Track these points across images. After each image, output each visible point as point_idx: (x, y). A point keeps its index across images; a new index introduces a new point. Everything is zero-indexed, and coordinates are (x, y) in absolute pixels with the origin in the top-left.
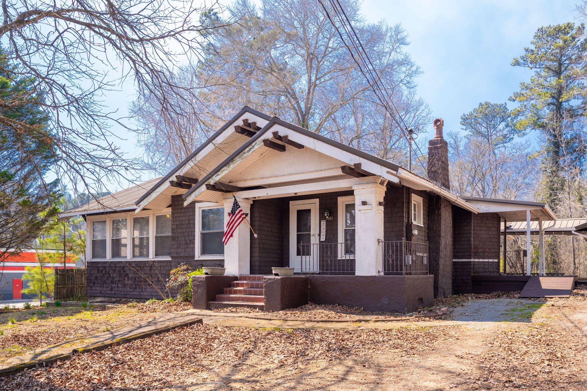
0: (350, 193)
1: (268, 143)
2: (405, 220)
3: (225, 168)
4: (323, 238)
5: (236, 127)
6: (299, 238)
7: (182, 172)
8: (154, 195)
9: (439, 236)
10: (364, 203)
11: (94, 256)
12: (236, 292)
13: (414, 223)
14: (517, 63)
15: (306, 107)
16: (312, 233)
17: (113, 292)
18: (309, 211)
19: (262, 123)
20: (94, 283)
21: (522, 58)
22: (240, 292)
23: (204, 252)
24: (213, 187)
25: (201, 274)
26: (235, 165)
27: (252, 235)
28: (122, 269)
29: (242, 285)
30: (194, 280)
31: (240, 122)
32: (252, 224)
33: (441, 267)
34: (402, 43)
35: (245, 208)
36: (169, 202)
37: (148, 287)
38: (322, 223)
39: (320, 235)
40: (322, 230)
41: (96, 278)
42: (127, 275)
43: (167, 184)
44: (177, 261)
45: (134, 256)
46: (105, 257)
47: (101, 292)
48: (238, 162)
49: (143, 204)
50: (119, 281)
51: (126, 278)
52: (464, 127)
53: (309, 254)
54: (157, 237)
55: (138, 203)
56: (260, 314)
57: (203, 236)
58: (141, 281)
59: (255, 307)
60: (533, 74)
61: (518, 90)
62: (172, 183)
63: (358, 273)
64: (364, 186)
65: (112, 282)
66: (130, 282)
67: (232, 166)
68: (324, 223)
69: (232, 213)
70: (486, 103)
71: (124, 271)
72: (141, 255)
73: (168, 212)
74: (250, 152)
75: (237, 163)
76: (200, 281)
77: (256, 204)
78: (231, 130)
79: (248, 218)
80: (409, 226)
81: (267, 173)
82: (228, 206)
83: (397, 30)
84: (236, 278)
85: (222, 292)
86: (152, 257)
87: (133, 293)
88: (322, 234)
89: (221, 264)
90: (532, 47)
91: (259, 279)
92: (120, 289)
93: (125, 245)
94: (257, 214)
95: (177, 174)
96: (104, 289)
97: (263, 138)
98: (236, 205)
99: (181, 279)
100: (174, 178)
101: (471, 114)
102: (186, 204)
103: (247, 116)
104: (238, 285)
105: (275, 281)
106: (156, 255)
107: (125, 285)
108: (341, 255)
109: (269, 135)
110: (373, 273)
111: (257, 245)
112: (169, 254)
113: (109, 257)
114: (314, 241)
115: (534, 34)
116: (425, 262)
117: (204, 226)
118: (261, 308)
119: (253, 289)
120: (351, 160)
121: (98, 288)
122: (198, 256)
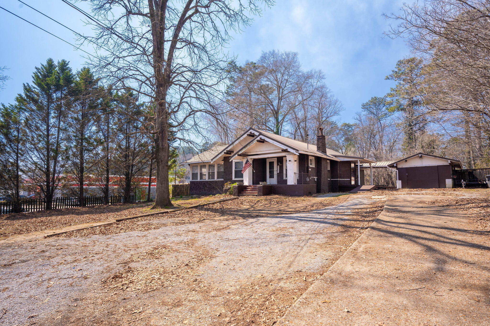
0: (286, 157)
1: (258, 141)
2: (306, 165)
3: (244, 149)
4: (278, 172)
5: (248, 135)
6: (270, 172)
7: (228, 149)
8: (218, 157)
9: (321, 171)
10: (290, 161)
11: (193, 179)
12: (247, 191)
13: (310, 166)
14: (388, 78)
15: (277, 109)
16: (274, 170)
17: (200, 193)
18: (273, 162)
19: (257, 134)
20: (193, 189)
21: (390, 76)
22: (249, 191)
23: (236, 177)
24: (240, 155)
25: (236, 185)
27: (253, 171)
29: (250, 188)
30: (234, 187)
31: (248, 133)
32: (253, 167)
33: (322, 182)
34: (322, 78)
35: (251, 162)
36: (223, 159)
37: (214, 190)
40: (278, 169)
41: (194, 187)
42: (206, 186)
43: (223, 153)
44: (226, 180)
45: (209, 178)
46: (197, 179)
47: (195, 193)
48: (248, 147)
49: (214, 160)
50: (203, 188)
52: (363, 110)
53: (273, 178)
54: (218, 172)
55: (212, 160)
56: (256, 197)
57: (236, 171)
59: (254, 195)
60: (397, 83)
61: (389, 92)
62: (225, 153)
63: (288, 183)
64: (289, 155)
65: (200, 189)
66: (207, 189)
67: (246, 148)
68: (278, 166)
69: (246, 163)
70: (375, 98)
72: (212, 179)
73: (222, 163)
74: (252, 144)
76: (236, 187)
77: (254, 160)
78: (245, 135)
79: (252, 165)
80: (308, 167)
81: (258, 150)
82: (244, 161)
83: (320, 72)
84: (248, 186)
85: (243, 191)
86: (216, 179)
87: (209, 193)
89: (242, 181)
90: (396, 70)
91: (256, 186)
92: (203, 191)
93: (205, 175)
94: (254, 164)
95: (227, 150)
96: (197, 191)
97: (256, 139)
98: (247, 161)
99: (229, 186)
100: (225, 151)
101: (367, 103)
102: (230, 161)
103: (251, 131)
104: (248, 188)
105: (260, 187)
106: (218, 178)
107: (205, 190)
108: (284, 178)
109: (258, 139)
110: (293, 184)
111: (255, 175)
112: (222, 178)
113: (199, 180)
114: (275, 173)
115: (396, 64)
116: (316, 180)
117: (236, 168)
118: (256, 195)
119: (253, 189)
120: (285, 148)
121: (195, 191)
122: (234, 179)
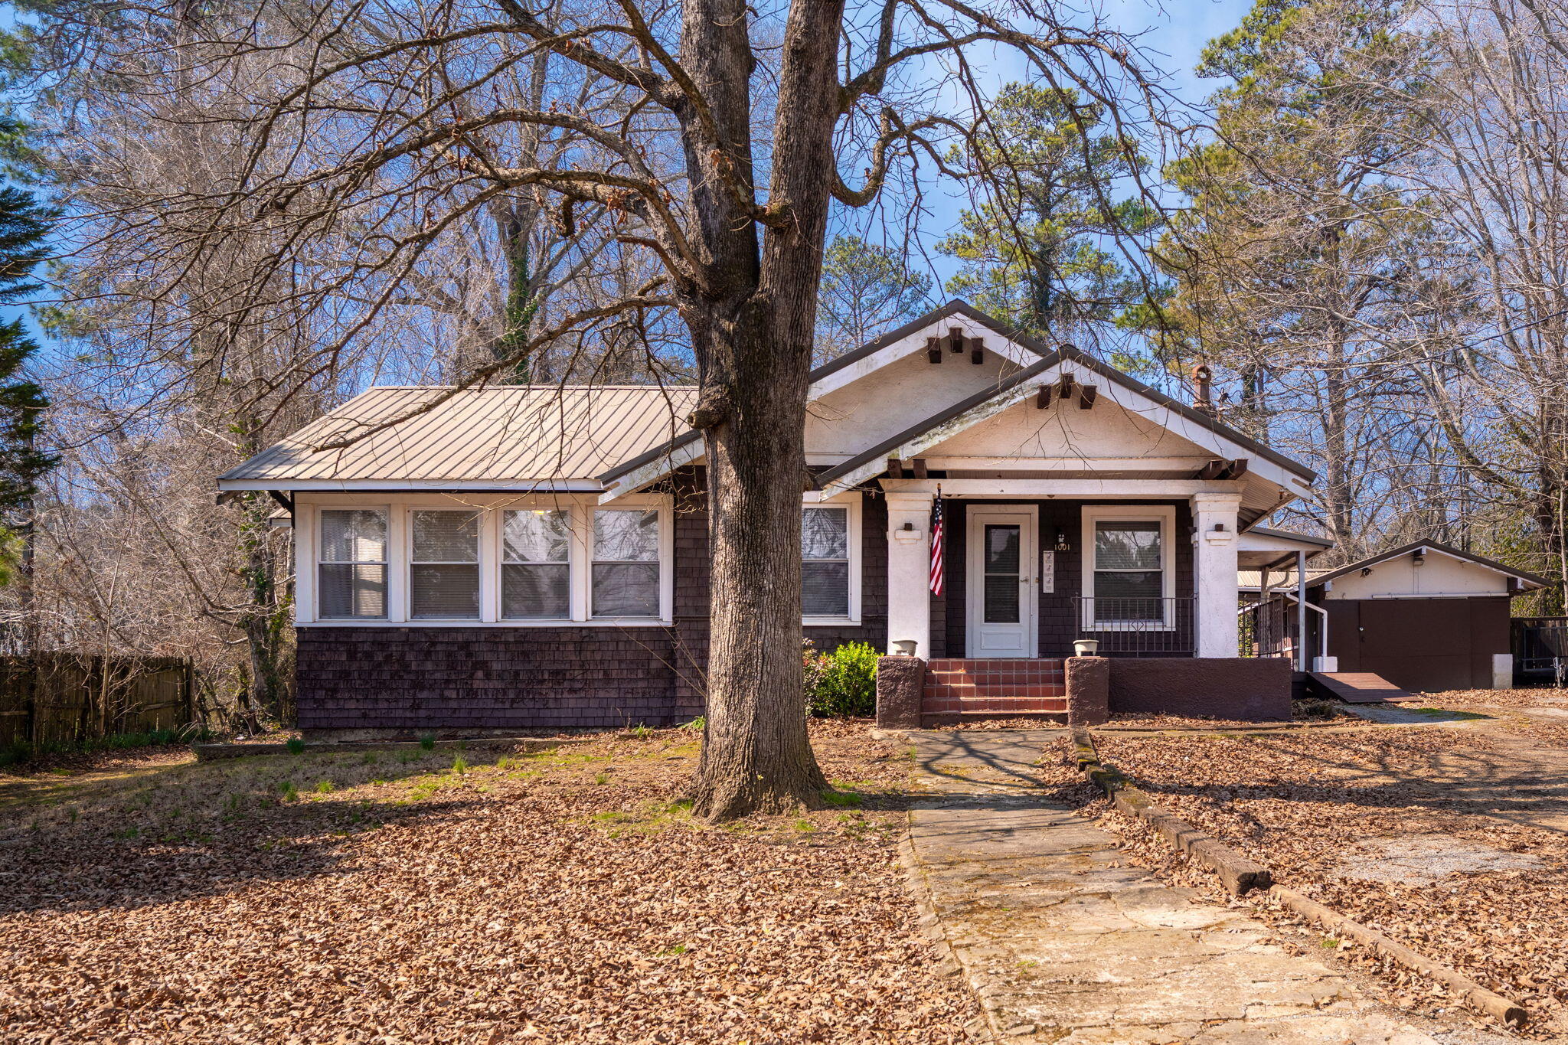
3: (939, 429)
4: (1049, 588)
5: (930, 340)
6: (989, 584)
10: (1219, 527)
11: (328, 613)
12: (960, 692)
16: (1022, 575)
17: (422, 713)
18: (1016, 528)
20: (335, 690)
22: (969, 691)
26: (966, 426)
28: (461, 648)
31: (939, 332)
37: (566, 695)
38: (1045, 556)
39: (1040, 580)
40: (1045, 571)
41: (344, 675)
42: (481, 665)
45: (509, 614)
46: (383, 615)
47: (365, 716)
48: (973, 420)
49: (628, 482)
50: (448, 682)
51: (480, 674)
53: (1015, 619)
54: (593, 566)
58: (542, 682)
63: (1205, 652)
64: (1218, 497)
65: (417, 686)
66: (495, 684)
67: (957, 427)
68: (1049, 558)
71: (469, 655)
74: (1004, 406)
75: (973, 423)
76: (905, 669)
78: (914, 344)
82: (898, 508)
84: (930, 666)
86: (579, 616)
87: (509, 714)
88: (1046, 579)
92: (454, 705)
96: (383, 705)
97: (1037, 380)
103: (960, 320)
104: (946, 679)
106: (599, 612)
107: (472, 694)
110: (1232, 653)
113: (399, 616)
114: (1028, 592)
118: (1060, 719)
121: (352, 705)
